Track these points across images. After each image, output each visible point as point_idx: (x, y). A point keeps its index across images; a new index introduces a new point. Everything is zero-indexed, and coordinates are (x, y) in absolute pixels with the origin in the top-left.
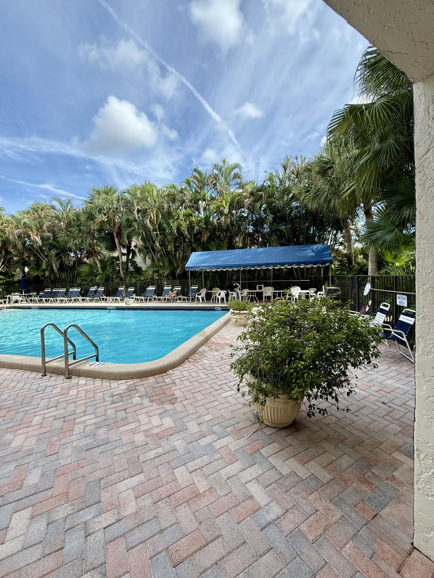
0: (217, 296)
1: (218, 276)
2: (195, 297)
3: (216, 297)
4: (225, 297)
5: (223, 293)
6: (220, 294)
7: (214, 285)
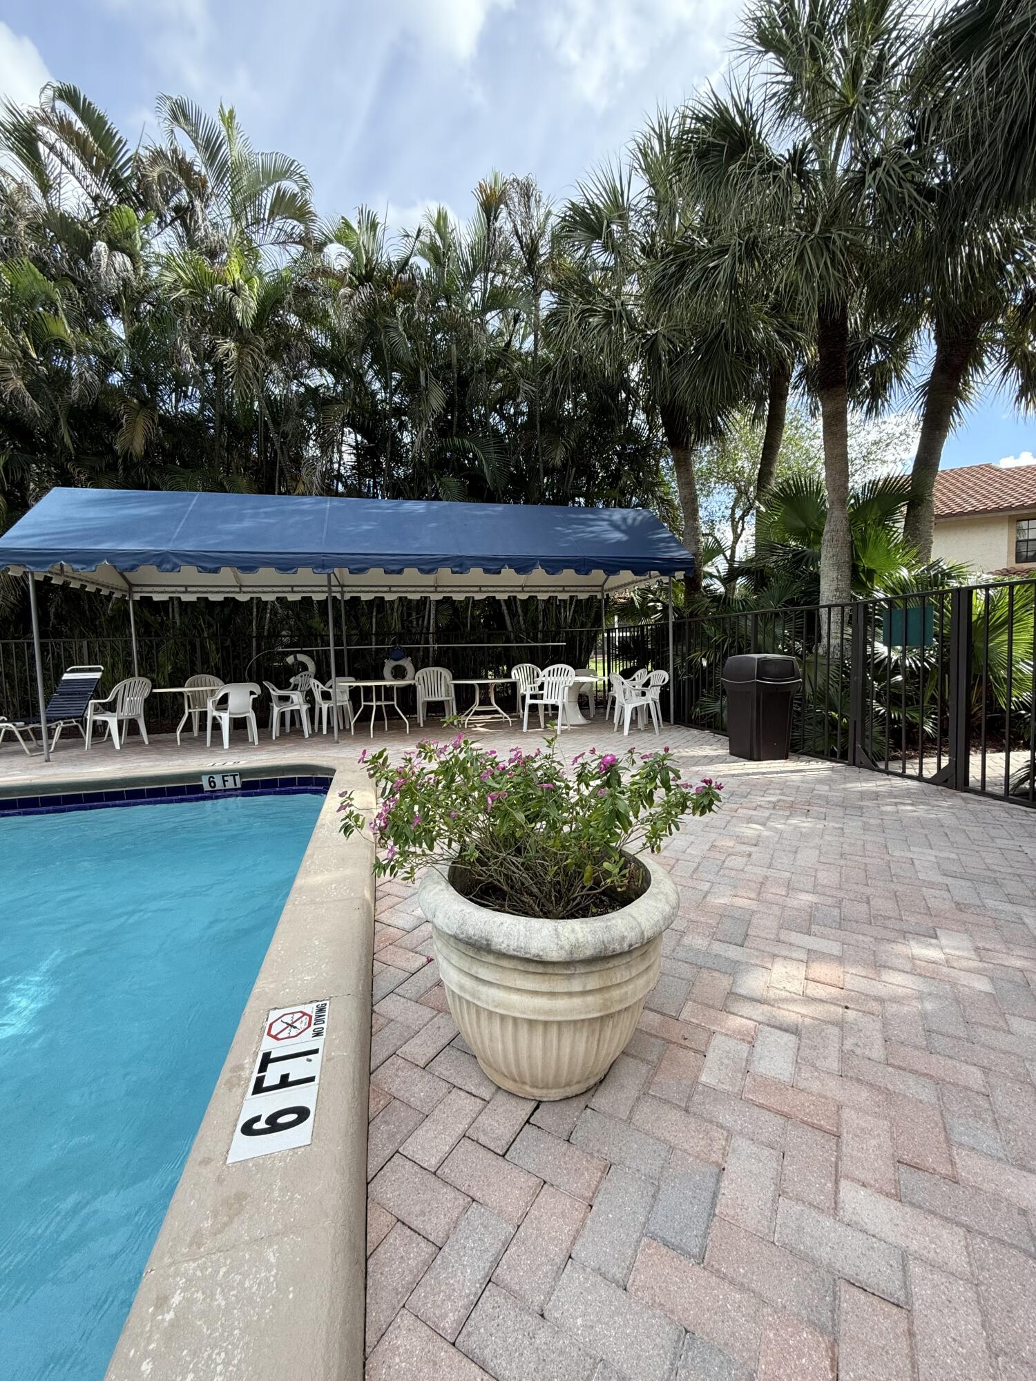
0: (212, 712)
1: (210, 626)
2: (83, 722)
3: (203, 715)
4: (252, 716)
5: (241, 698)
6: (224, 700)
7: (193, 663)
